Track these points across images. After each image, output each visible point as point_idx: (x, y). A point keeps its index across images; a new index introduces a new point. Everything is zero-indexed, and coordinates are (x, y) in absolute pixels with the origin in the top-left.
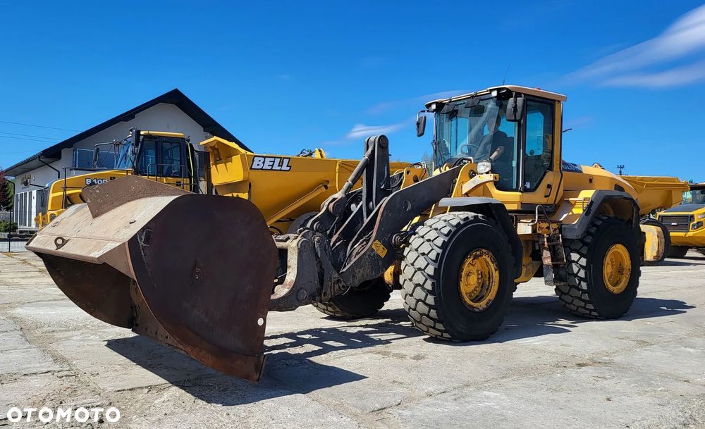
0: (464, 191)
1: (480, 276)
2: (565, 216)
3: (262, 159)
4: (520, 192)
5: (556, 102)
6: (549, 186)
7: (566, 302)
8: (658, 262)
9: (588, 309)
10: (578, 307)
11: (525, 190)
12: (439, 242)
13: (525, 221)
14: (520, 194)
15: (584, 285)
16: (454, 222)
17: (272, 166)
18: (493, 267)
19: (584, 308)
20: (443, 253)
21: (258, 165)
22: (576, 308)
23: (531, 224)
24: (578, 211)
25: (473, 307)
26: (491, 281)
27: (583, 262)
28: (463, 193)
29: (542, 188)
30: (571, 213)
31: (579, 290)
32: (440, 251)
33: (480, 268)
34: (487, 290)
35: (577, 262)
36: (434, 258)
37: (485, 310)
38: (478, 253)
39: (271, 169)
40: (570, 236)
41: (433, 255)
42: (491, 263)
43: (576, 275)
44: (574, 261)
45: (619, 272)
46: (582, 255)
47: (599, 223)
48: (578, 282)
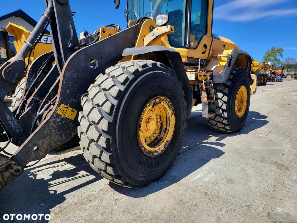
0: (146, 43)
1: (159, 120)
2: (214, 67)
4: (187, 48)
6: (205, 46)
7: (212, 124)
9: (225, 129)
10: (219, 127)
11: (189, 48)
13: (191, 70)
14: (187, 50)
15: (225, 115)
16: (132, 70)
17: (47, 41)
18: (170, 111)
19: (224, 128)
22: (218, 128)
23: (195, 73)
24: (223, 63)
25: (152, 152)
26: (168, 124)
27: (225, 99)
28: (145, 45)
29: (201, 47)
30: (219, 65)
31: (222, 117)
32: (115, 102)
33: (159, 112)
34: (165, 132)
35: (221, 99)
37: (164, 152)
38: (157, 100)
39: (46, 43)
40: (218, 81)
41: (107, 108)
42: (168, 109)
43: (220, 108)
44: (219, 98)
45: (240, 102)
46: (225, 94)
47: (234, 72)
48: (221, 112)
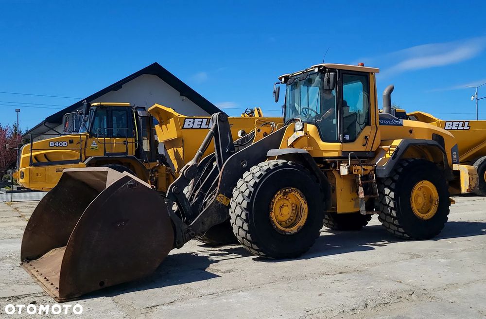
0: (290, 143)
1: (294, 208)
2: (381, 159)
3: (192, 120)
4: (340, 142)
5: (370, 74)
6: (366, 137)
8: (471, 194)
11: (344, 141)
12: (252, 183)
13: (343, 165)
14: (340, 144)
15: (394, 213)
17: (201, 125)
18: (302, 201)
19: (398, 231)
20: (255, 191)
21: (189, 125)
22: (393, 231)
23: (347, 167)
24: (389, 155)
25: (284, 231)
27: (392, 195)
28: (289, 145)
29: (360, 140)
30: (384, 157)
31: (391, 217)
32: (252, 190)
33: (295, 202)
35: (389, 196)
36: (247, 195)
37: (295, 234)
38: (287, 190)
39: (200, 128)
40: (381, 175)
41: (247, 193)
42: (300, 198)
43: (388, 206)
44: (386, 195)
45: (430, 202)
46: (392, 190)
47: (406, 164)
48: (390, 211)
